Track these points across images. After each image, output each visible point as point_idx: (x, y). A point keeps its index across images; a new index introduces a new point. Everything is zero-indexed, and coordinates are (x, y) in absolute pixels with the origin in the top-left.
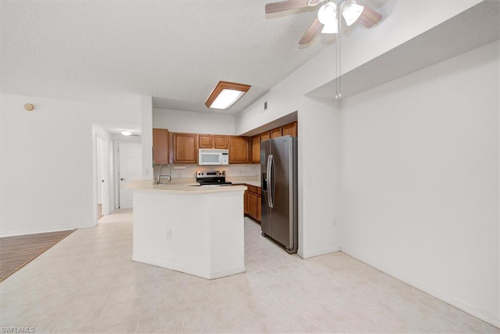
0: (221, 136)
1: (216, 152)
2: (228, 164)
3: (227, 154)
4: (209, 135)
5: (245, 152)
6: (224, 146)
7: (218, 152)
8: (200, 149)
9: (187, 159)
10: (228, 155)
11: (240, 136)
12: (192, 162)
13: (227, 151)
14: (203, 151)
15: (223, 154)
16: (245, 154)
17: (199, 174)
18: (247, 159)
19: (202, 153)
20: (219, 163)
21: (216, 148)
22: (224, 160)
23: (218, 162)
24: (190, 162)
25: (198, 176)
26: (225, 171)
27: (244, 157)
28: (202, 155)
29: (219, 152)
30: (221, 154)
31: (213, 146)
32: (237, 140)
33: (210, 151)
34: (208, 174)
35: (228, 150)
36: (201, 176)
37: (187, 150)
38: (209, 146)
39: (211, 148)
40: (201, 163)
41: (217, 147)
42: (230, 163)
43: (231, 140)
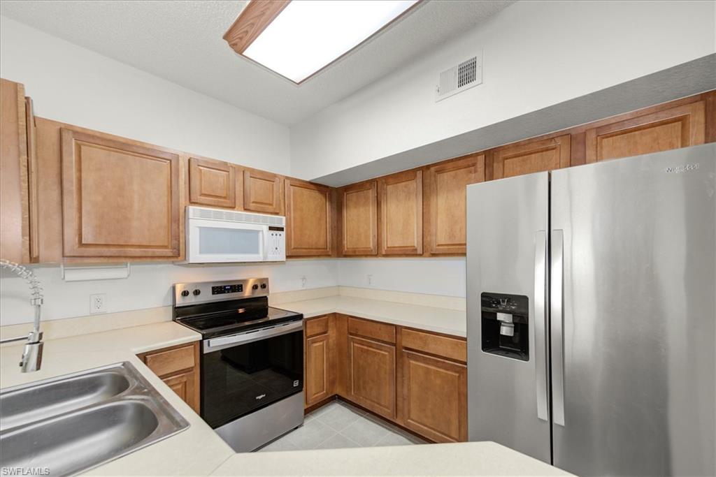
0: (262, 173)
2: (284, 259)
3: (282, 229)
4: (225, 164)
5: (324, 227)
6: (271, 205)
7: (256, 221)
8: (192, 209)
9: (134, 241)
10: (283, 233)
11: (310, 183)
12: (159, 252)
13: (281, 221)
14: (204, 216)
15: (271, 228)
16: (323, 232)
17: (185, 294)
18: (329, 245)
19: (199, 221)
20: (258, 257)
21: (246, 210)
22: (273, 246)
23: (257, 252)
24: (150, 251)
25: (180, 301)
26: (267, 279)
27: (322, 241)
28: (201, 228)
29: (259, 224)
30: (265, 228)
31: (239, 202)
32: (306, 192)
33: (230, 218)
34: (217, 290)
35: (284, 218)
36: (191, 300)
37: (136, 205)
38: (224, 201)
39: (233, 208)
40: (195, 255)
41: (252, 206)
42: (288, 257)
43: (291, 190)
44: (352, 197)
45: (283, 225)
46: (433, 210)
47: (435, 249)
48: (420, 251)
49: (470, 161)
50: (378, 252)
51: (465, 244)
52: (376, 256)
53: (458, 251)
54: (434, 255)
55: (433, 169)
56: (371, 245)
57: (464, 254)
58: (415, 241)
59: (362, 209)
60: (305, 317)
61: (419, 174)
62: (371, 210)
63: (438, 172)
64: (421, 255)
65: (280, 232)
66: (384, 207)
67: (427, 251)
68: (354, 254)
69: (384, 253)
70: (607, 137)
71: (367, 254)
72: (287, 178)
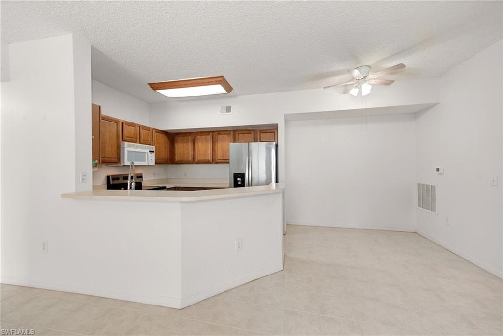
0: (146, 127)
1: (140, 148)
2: (154, 164)
3: (153, 152)
4: (133, 123)
5: (167, 150)
6: (149, 141)
7: (145, 148)
8: (124, 143)
10: (154, 153)
11: (162, 131)
13: (153, 148)
14: (129, 146)
15: (150, 151)
16: (167, 153)
17: (113, 179)
18: (168, 159)
19: (128, 148)
20: (146, 163)
21: (140, 143)
22: (151, 159)
23: (145, 161)
25: (112, 183)
26: (142, 174)
27: (166, 157)
28: (128, 151)
30: (148, 151)
31: (138, 140)
32: (160, 135)
34: (124, 178)
35: (154, 147)
38: (132, 140)
39: (136, 142)
40: (127, 162)
41: (143, 142)
42: (156, 164)
43: (155, 134)
44: (180, 138)
45: (154, 150)
46: (216, 147)
47: (217, 161)
48: (211, 162)
49: (229, 132)
50: (193, 161)
51: (229, 160)
52: (192, 163)
53: (226, 161)
54: (216, 163)
55: (216, 133)
56: (190, 159)
57: (229, 163)
58: (209, 158)
59: (185, 144)
60: (167, 188)
61: (211, 133)
62: (190, 145)
63: (218, 134)
64: (212, 163)
65: (152, 153)
66: (196, 144)
67: (214, 161)
68: (181, 163)
69: (196, 162)
70: (262, 133)
71: (188, 163)
72: (154, 129)
